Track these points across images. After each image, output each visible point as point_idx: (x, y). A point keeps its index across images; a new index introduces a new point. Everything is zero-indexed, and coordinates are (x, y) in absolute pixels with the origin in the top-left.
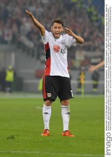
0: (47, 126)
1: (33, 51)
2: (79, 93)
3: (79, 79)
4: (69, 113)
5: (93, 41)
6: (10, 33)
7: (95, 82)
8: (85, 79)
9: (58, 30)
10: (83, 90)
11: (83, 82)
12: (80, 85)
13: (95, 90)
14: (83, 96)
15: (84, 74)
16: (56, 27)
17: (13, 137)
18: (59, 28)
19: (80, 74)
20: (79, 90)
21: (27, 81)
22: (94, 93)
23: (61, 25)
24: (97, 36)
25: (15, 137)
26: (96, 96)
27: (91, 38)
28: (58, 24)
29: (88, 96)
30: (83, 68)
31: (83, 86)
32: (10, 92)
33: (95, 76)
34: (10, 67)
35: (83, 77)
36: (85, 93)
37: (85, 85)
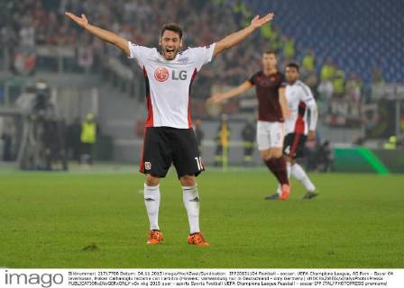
0: (154, 223)
1: (133, 87)
2: (218, 164)
3: (218, 139)
4: (196, 199)
5: (244, 67)
6: (89, 51)
7: (247, 144)
8: (229, 139)
9: (171, 43)
10: (225, 159)
11: (225, 143)
12: (219, 150)
13: (248, 158)
14: (225, 169)
15: (228, 129)
16: (167, 39)
17: (94, 247)
18: (174, 40)
19: (220, 129)
20: (218, 158)
21: (121, 142)
22: (245, 164)
23: (177, 36)
24: (252, 58)
25: (98, 245)
26: (249, 170)
27: (241, 61)
28: (172, 32)
29: (235, 169)
30: (225, 117)
31: (225, 151)
32: (90, 162)
33: (248, 131)
34: (90, 116)
35: (224, 134)
36: (230, 164)
37: (228, 149)
